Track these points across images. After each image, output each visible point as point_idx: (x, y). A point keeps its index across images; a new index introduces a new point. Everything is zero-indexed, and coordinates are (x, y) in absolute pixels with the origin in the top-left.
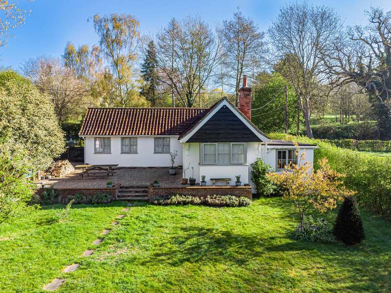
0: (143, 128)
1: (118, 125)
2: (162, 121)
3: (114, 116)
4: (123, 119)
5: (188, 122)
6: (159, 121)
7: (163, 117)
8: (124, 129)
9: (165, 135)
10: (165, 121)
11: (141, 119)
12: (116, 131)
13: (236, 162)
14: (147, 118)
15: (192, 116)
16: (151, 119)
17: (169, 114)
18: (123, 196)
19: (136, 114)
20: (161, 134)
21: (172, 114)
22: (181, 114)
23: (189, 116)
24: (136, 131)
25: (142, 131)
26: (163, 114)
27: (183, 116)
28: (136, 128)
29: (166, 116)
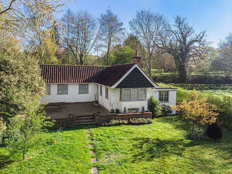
0: (71, 78)
1: (55, 76)
2: (82, 74)
3: (51, 70)
4: (57, 72)
5: (98, 75)
6: (80, 74)
7: (82, 71)
8: (59, 78)
9: (86, 82)
10: (84, 74)
11: (69, 72)
12: (54, 80)
13: (141, 99)
14: (73, 72)
15: (99, 71)
16: (75, 72)
17: (85, 69)
18: (79, 122)
19: (65, 69)
20: (84, 82)
21: (87, 69)
22: (93, 70)
23: (98, 71)
24: (67, 80)
25: (71, 80)
26: (82, 69)
27: (94, 71)
28: (67, 78)
29: (84, 71)
